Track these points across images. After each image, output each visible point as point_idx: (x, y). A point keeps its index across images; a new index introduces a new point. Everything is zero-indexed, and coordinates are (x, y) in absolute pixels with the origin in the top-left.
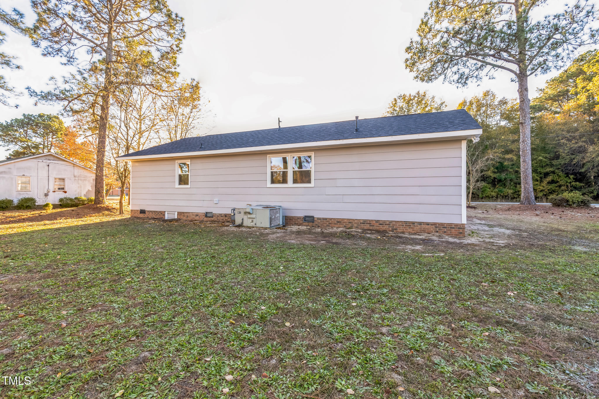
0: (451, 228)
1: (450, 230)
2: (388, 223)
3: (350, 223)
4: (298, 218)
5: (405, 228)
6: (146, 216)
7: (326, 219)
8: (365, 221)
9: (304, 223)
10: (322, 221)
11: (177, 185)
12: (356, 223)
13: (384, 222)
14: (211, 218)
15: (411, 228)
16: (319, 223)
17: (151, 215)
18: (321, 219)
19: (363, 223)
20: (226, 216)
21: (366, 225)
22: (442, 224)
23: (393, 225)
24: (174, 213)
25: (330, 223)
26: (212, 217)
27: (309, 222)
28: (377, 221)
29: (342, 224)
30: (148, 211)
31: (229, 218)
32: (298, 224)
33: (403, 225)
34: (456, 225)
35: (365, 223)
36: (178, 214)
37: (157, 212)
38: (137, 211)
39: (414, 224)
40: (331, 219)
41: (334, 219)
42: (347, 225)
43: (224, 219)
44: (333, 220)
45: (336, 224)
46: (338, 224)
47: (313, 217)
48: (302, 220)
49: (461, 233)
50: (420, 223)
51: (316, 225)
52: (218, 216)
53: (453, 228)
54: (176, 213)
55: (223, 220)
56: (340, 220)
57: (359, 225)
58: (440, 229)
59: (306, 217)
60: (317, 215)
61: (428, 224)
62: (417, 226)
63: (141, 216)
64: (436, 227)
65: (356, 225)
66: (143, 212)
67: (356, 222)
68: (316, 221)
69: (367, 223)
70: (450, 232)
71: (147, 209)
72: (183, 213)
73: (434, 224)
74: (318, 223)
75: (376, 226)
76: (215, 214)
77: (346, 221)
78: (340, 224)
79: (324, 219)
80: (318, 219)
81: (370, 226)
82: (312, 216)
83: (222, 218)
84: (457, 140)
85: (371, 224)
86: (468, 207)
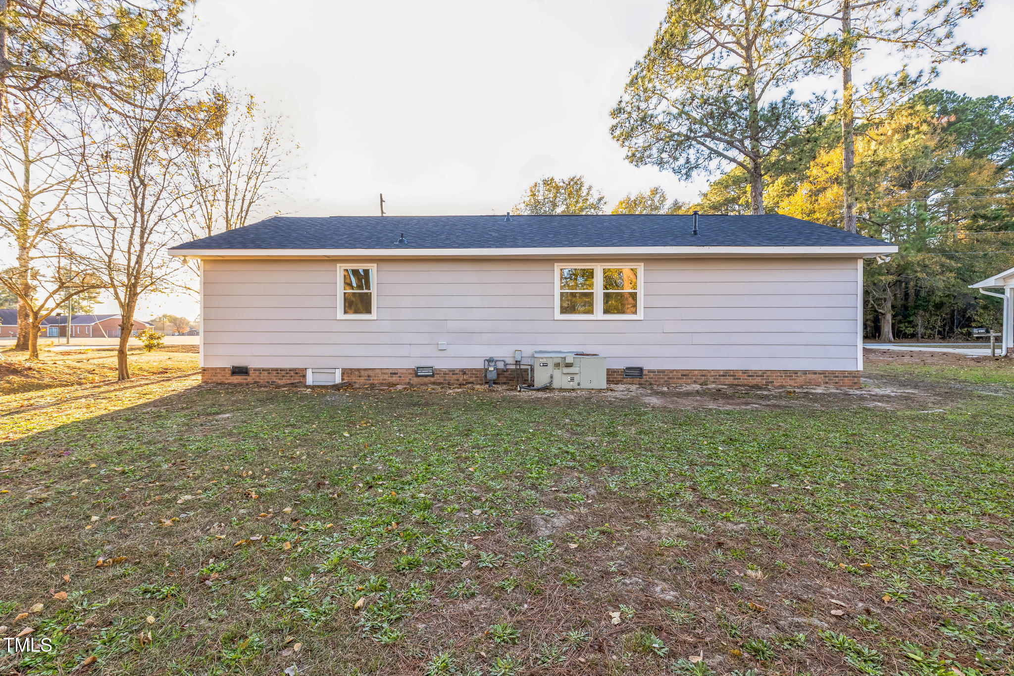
0: (844, 377)
1: (842, 380)
2: (760, 373)
3: (702, 376)
4: (615, 372)
5: (784, 379)
6: (249, 379)
7: (663, 371)
8: (726, 373)
9: (625, 380)
10: (656, 375)
11: (340, 315)
12: (713, 376)
13: (755, 373)
14: (428, 378)
15: (793, 379)
16: (652, 378)
17: (264, 378)
18: (655, 372)
19: (723, 376)
20: (465, 373)
21: (727, 379)
22: (833, 373)
23: (768, 376)
24: (333, 371)
25: (670, 378)
26: (433, 376)
27: (633, 376)
28: (745, 372)
29: (691, 378)
30: (255, 370)
31: (470, 377)
32: (613, 381)
33: (782, 376)
34: (850, 373)
35: (726, 376)
36: (343, 374)
37: (282, 370)
38: (224, 369)
39: (797, 373)
40: (672, 371)
41: (677, 371)
42: (697, 379)
43: (461, 379)
44: (675, 373)
45: (680, 378)
46: (683, 379)
47: (641, 370)
48: (621, 375)
49: (855, 383)
50: (805, 372)
51: (647, 381)
52: (445, 374)
53: (847, 377)
54: (338, 373)
55: (458, 380)
56: (688, 372)
57: (717, 379)
58: (830, 380)
59: (628, 369)
60: (647, 366)
61: (815, 373)
62: (801, 376)
63: (236, 381)
64: (826, 377)
65: (712, 379)
66: (240, 371)
67: (712, 374)
68: (646, 375)
69: (729, 376)
70: (843, 383)
71: (252, 364)
72: (358, 370)
73: (823, 373)
74: (649, 378)
75: (744, 379)
76: (440, 370)
77: (696, 373)
78: (686, 379)
79: (659, 371)
80: (650, 371)
81: (735, 379)
82: (638, 368)
83: (455, 377)
84: (853, 258)
85: (735, 376)
86: (864, 349)
